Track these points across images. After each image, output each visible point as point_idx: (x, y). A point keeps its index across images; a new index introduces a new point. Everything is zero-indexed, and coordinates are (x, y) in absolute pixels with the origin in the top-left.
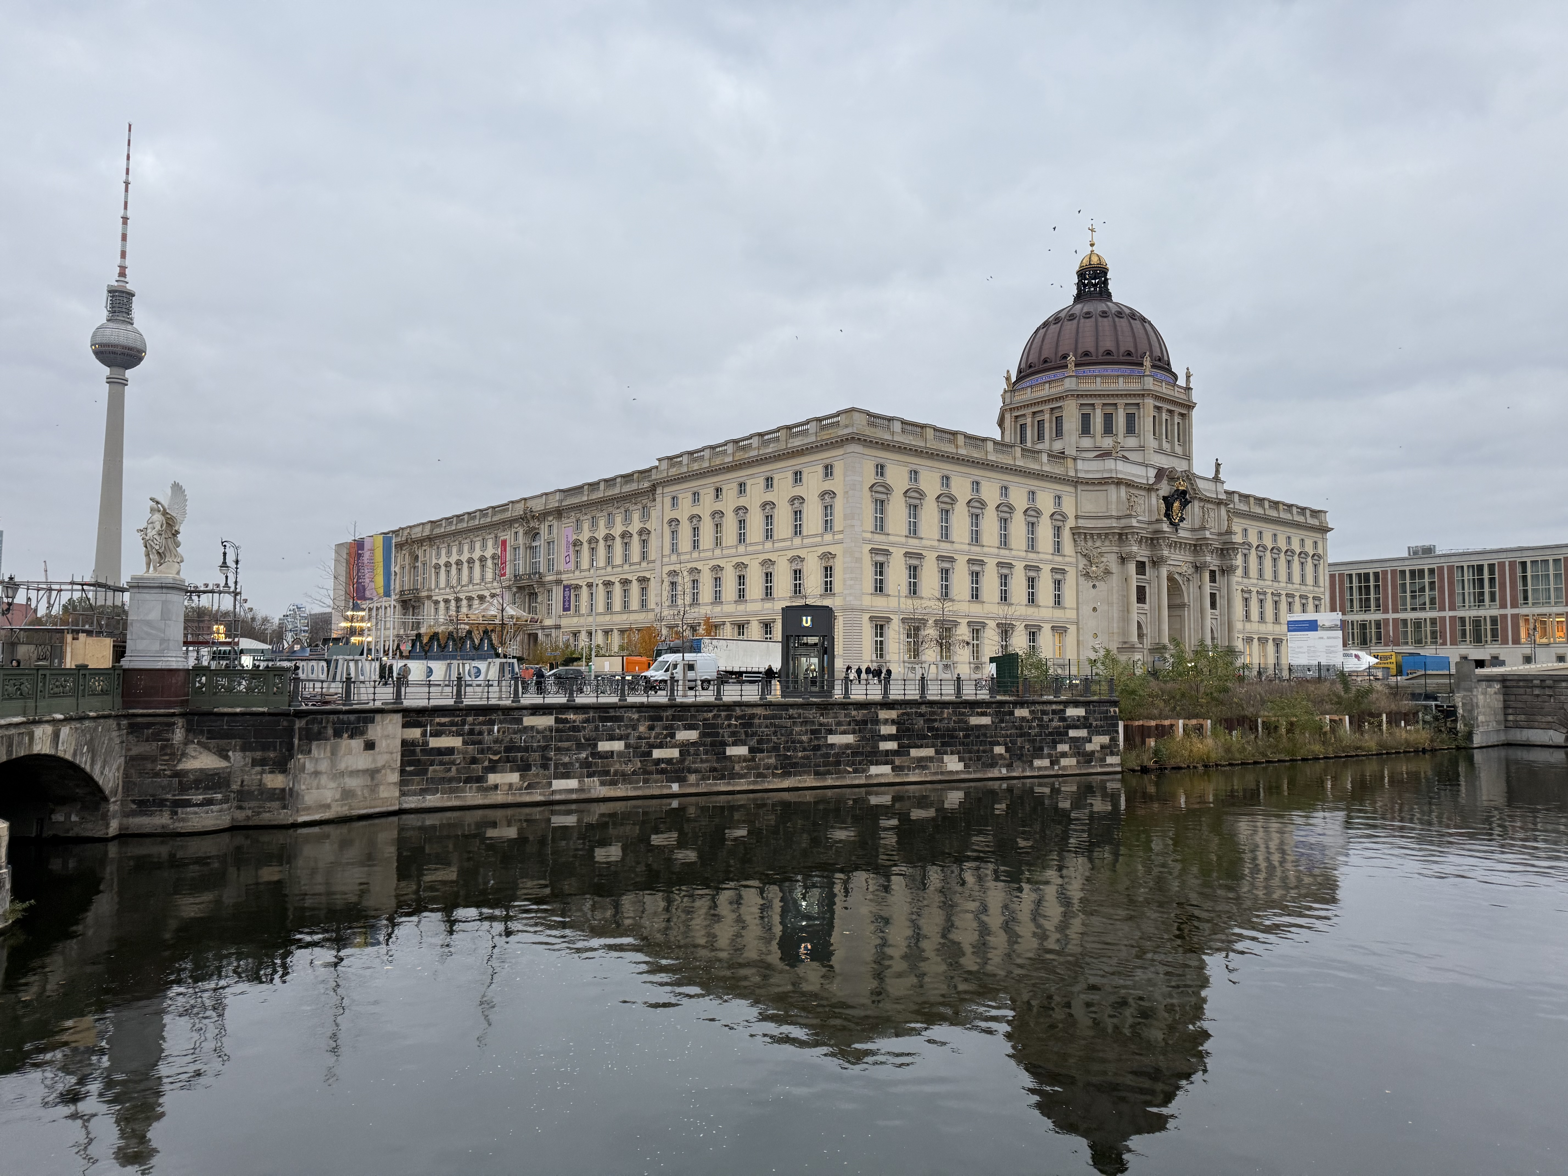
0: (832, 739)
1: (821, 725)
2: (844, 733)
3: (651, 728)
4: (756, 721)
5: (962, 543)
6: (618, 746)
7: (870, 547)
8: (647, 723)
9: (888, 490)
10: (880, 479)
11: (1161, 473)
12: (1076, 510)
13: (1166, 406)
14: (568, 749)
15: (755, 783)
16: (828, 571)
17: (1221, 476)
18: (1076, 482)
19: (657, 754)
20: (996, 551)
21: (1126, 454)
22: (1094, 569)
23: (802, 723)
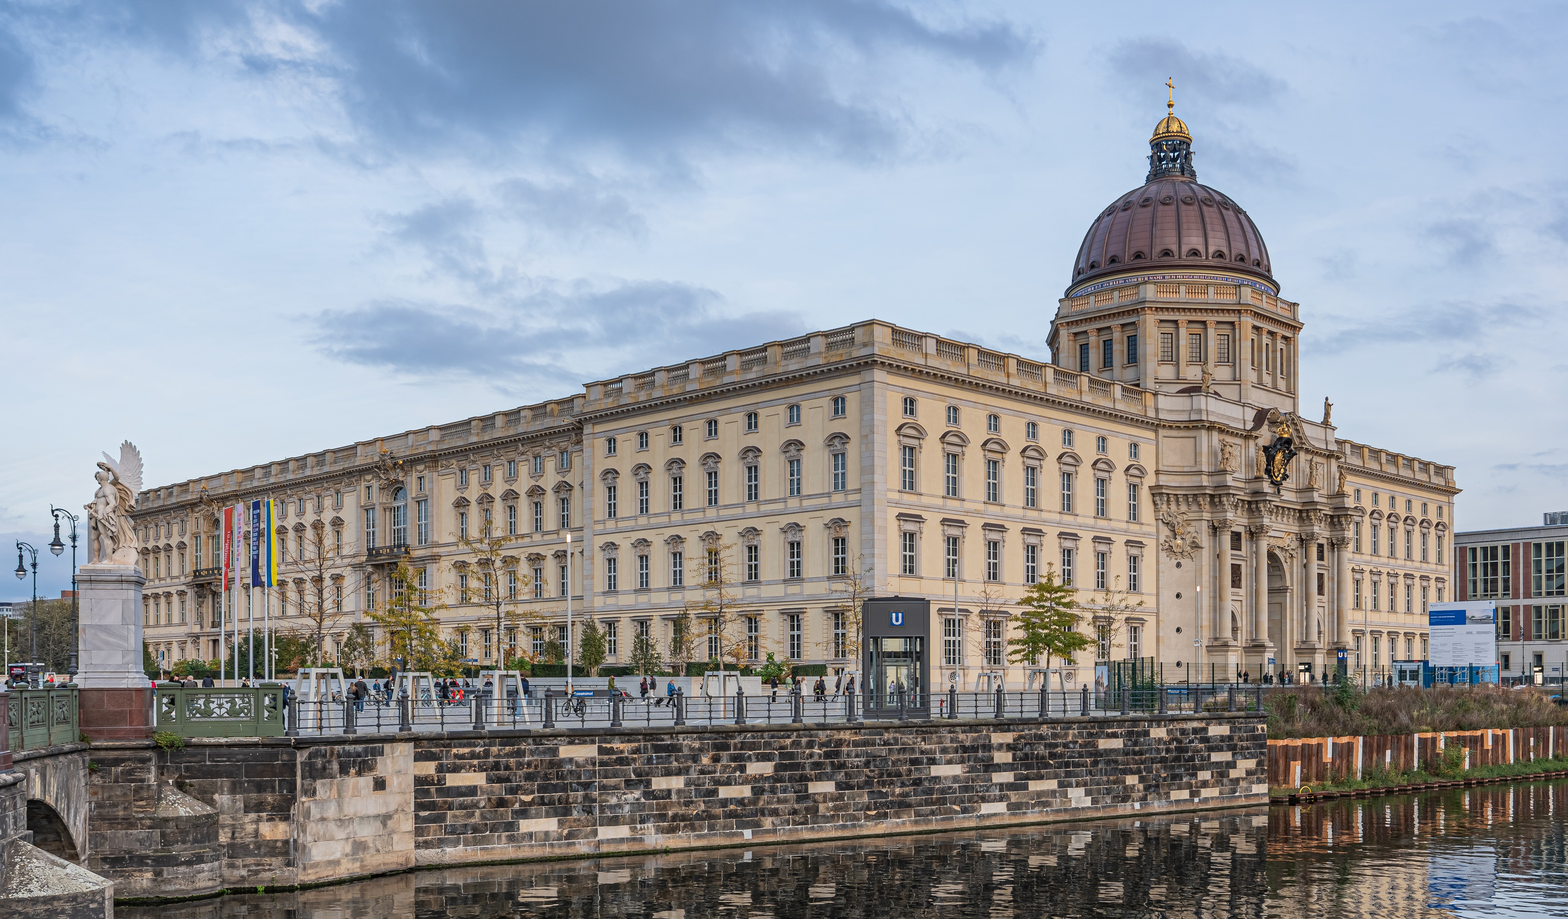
0: (936, 771)
1: (922, 752)
2: (949, 762)
3: (716, 759)
4: (845, 749)
5: (1014, 507)
6: (677, 783)
7: (897, 511)
8: (711, 753)
9: (920, 433)
10: (909, 420)
11: (1261, 416)
12: (1157, 463)
13: (1267, 326)
14: (616, 787)
15: (844, 827)
16: (840, 544)
17: (1332, 420)
18: (1156, 426)
19: (724, 792)
20: (1057, 517)
21: (1218, 388)
22: (1179, 541)
23: (899, 751)
